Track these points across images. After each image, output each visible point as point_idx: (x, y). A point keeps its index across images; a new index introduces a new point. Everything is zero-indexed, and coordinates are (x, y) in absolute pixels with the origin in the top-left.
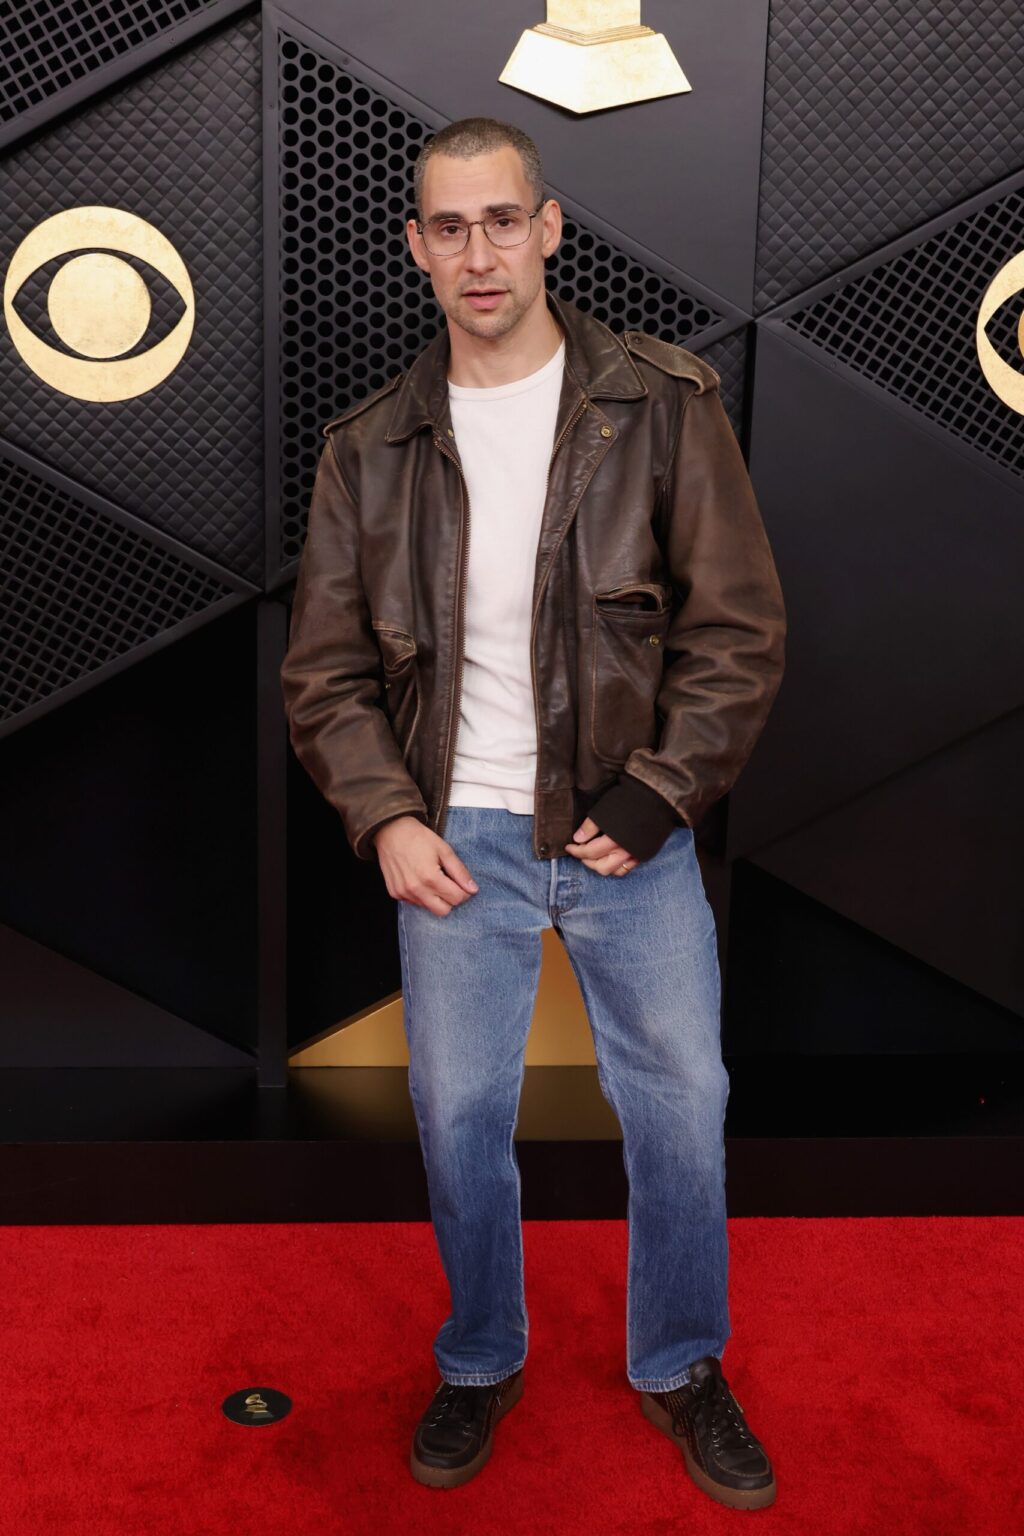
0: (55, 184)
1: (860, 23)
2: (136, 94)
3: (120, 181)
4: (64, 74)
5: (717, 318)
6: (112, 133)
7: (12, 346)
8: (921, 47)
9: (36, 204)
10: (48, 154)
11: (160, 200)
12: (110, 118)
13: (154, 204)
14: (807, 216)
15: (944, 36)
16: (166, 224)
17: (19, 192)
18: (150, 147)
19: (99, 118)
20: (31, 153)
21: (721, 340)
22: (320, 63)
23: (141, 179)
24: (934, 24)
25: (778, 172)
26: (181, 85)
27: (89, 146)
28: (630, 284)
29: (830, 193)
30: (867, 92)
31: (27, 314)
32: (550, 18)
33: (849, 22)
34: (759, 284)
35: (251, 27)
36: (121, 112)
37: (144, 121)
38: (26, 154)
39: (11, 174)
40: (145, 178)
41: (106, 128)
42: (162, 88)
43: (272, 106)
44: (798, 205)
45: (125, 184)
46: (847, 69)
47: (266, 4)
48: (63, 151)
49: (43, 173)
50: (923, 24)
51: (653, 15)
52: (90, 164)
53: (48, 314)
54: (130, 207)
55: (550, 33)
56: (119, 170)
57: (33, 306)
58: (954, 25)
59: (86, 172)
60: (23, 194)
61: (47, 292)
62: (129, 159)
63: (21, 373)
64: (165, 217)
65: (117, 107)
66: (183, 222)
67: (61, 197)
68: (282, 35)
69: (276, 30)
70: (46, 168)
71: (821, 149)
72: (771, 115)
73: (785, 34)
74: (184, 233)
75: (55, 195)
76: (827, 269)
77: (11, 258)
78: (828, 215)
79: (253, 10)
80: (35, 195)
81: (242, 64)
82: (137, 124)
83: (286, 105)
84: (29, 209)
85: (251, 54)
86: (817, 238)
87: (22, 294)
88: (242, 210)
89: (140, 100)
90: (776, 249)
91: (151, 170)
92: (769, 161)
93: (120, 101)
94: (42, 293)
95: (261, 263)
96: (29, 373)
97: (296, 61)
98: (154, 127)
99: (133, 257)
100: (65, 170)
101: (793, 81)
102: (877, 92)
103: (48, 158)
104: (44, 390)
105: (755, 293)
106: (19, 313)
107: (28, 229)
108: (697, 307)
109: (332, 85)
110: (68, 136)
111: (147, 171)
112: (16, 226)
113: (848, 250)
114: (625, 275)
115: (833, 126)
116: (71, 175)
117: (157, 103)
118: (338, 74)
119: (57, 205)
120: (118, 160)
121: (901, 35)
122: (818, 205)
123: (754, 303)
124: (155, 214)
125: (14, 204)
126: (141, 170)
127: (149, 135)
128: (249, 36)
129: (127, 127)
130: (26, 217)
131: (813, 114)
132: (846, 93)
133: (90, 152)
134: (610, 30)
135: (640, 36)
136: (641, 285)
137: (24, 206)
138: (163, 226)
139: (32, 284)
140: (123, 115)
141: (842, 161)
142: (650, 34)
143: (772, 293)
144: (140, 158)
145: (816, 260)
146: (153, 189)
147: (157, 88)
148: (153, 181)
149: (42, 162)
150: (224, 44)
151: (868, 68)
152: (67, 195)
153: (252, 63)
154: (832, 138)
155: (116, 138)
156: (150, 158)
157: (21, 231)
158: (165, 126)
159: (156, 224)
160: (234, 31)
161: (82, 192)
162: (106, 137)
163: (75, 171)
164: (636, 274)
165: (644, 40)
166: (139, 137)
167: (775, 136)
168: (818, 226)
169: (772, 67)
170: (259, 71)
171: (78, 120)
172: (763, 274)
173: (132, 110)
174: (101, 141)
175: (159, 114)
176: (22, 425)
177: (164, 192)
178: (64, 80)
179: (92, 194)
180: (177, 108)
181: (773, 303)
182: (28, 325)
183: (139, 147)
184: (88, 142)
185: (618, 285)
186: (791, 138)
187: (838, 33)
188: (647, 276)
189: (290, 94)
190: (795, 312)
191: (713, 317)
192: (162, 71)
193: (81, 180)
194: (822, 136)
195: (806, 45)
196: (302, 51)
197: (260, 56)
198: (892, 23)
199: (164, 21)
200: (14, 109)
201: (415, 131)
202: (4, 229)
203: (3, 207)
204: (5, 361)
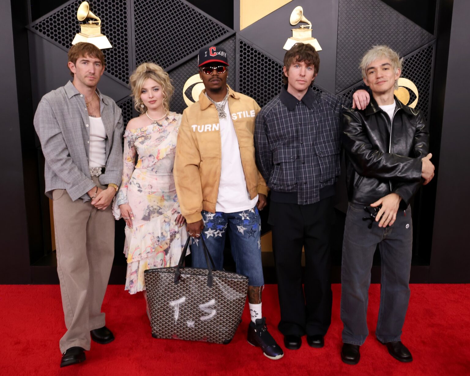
0: (194, 70)
1: (356, 37)
4: (196, 48)
8: (368, 41)
14: (346, 75)
15: (373, 39)
22: (247, 45)
24: (371, 36)
25: (340, 66)
29: (350, 70)
30: (357, 50)
31: (187, 95)
32: (293, 36)
33: (354, 36)
34: (336, 88)
35: (233, 39)
38: (188, 64)
39: (185, 67)
43: (237, 54)
44: (344, 72)
46: (353, 46)
47: (236, 34)
49: (191, 67)
50: (369, 37)
51: (314, 36)
53: (192, 95)
55: (293, 39)
57: (189, 94)
58: (375, 37)
60: (187, 71)
67: (195, 72)
68: (240, 40)
71: (348, 61)
72: (338, 55)
73: (341, 39)
76: (350, 85)
77: (184, 84)
78: (350, 74)
79: (234, 35)
80: (189, 72)
81: (232, 46)
83: (240, 53)
84: (189, 74)
85: (233, 44)
86: (348, 79)
87: (187, 91)
88: (231, 74)
90: (339, 81)
92: (338, 64)
94: (190, 91)
95: (235, 85)
97: (243, 45)
101: (343, 48)
102: (360, 50)
107: (188, 78)
109: (250, 49)
113: (354, 81)
115: (351, 57)
118: (251, 47)
121: (364, 39)
122: (348, 72)
123: (335, 92)
125: (185, 74)
128: (233, 40)
130: (188, 76)
131: (346, 54)
132: (353, 50)
134: (305, 38)
135: (311, 39)
137: (187, 74)
139: (188, 89)
141: (353, 63)
142: (313, 38)
143: (339, 90)
145: (348, 83)
149: (191, 65)
150: (228, 42)
151: (358, 45)
153: (234, 46)
154: (351, 59)
157: (186, 79)
160: (230, 40)
167: (339, 59)
168: (348, 76)
169: (338, 45)
170: (235, 47)
172: (337, 86)
181: (339, 92)
182: (188, 97)
186: (342, 59)
187: (352, 39)
189: (241, 51)
190: (343, 94)
194: (348, 59)
195: (345, 41)
196: (244, 43)
197: (235, 44)
198: (362, 36)
199: (216, 37)
200: (186, 55)
201: (266, 58)
202: (183, 78)
203: (183, 74)
204: (183, 105)
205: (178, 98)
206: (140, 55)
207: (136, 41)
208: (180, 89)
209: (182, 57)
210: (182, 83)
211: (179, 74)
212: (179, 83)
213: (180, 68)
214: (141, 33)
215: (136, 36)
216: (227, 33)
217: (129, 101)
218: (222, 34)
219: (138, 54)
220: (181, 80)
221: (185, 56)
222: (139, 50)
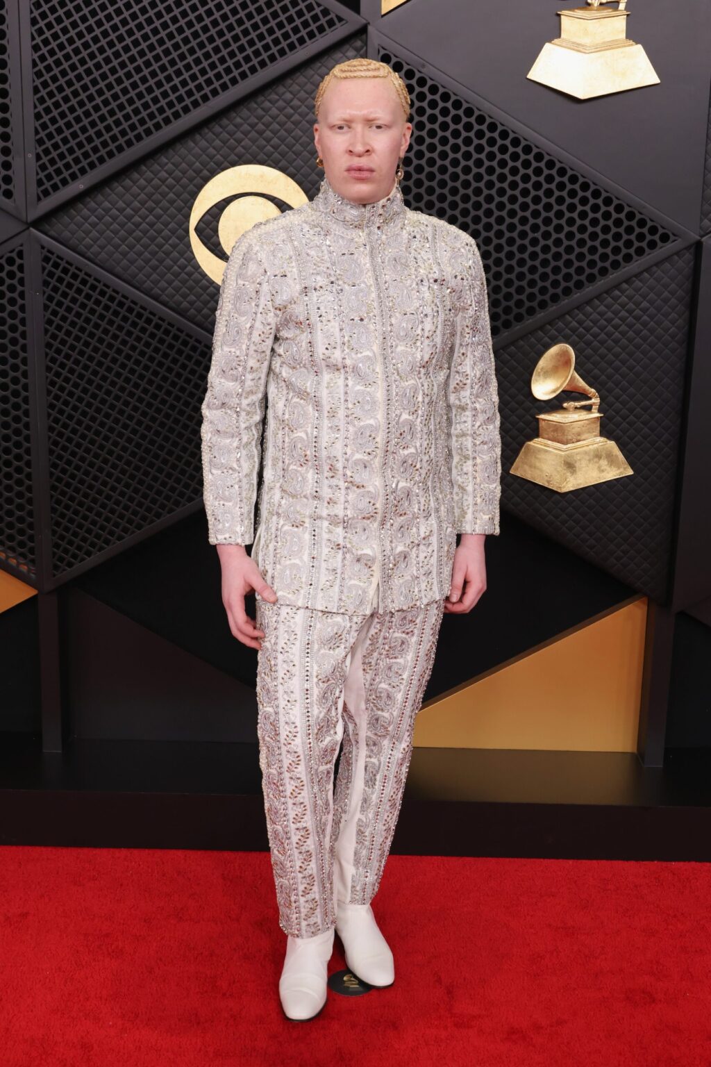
0: (225, 150)
2: (281, 89)
3: (269, 147)
4: (234, 78)
5: (676, 238)
6: (264, 116)
7: (194, 258)
9: (212, 164)
10: (221, 130)
11: (295, 160)
12: (263, 106)
13: (290, 163)
16: (299, 176)
17: (201, 155)
18: (289, 125)
19: (255, 106)
20: (210, 130)
21: (677, 253)
22: (406, 68)
23: (283, 146)
26: (311, 83)
27: (248, 124)
28: (615, 215)
31: (204, 237)
32: (563, 35)
34: (704, 214)
35: (358, 43)
36: (270, 101)
37: (285, 108)
38: (206, 130)
39: (196, 144)
40: (285, 145)
41: (260, 112)
42: (299, 86)
45: (272, 149)
47: (370, 28)
48: (231, 127)
49: (217, 142)
51: (634, 34)
52: (249, 136)
53: (218, 236)
54: (275, 165)
55: (564, 44)
56: (268, 140)
57: (208, 231)
59: (246, 142)
60: (204, 156)
61: (218, 222)
62: (275, 133)
63: (199, 276)
64: (298, 172)
65: (269, 98)
66: (310, 175)
67: (229, 159)
68: (381, 49)
69: (377, 47)
70: (220, 140)
74: (310, 182)
75: (225, 158)
77: (195, 200)
79: (363, 31)
80: (211, 157)
82: (281, 110)
84: (208, 167)
87: (201, 224)
89: (283, 94)
91: (290, 140)
93: (271, 94)
94: (214, 224)
96: (204, 275)
98: (292, 111)
99: (276, 198)
100: (232, 141)
103: (221, 133)
104: (214, 287)
105: (701, 220)
106: (199, 236)
107: (206, 180)
108: (661, 231)
109: (414, 82)
110: (235, 118)
111: (287, 140)
112: (198, 178)
114: (611, 209)
116: (236, 144)
117: (295, 96)
118: (418, 75)
119: (226, 164)
120: (268, 134)
123: (701, 228)
124: (291, 169)
125: (197, 164)
126: (283, 140)
127: (289, 117)
128: (358, 49)
129: (274, 111)
130: (205, 172)
133: (249, 128)
134: (604, 43)
135: (625, 46)
136: (622, 216)
137: (204, 165)
138: (297, 177)
139: (208, 217)
140: (270, 104)
142: (632, 45)
144: (283, 132)
146: (290, 153)
147: (295, 85)
148: (290, 147)
149: (217, 135)
150: (341, 55)
152: (233, 157)
155: (267, 119)
156: (289, 132)
157: (202, 181)
158: (300, 110)
159: (292, 176)
160: (347, 47)
161: (244, 155)
162: (260, 118)
163: (239, 141)
164: (619, 209)
165: (627, 49)
166: (282, 118)
171: (242, 107)
172: (707, 207)
173: (278, 100)
174: (256, 121)
175: (296, 102)
176: (199, 311)
177: (297, 154)
178: (234, 81)
179: (249, 156)
180: (308, 98)
182: (205, 244)
183: (282, 125)
184: (248, 122)
185: (607, 216)
188: (627, 209)
191: (672, 238)
192: (299, 74)
193: (243, 147)
196: (394, 59)
199: (302, 41)
200: (200, 101)
201: (469, 112)
202: (191, 180)
203: (190, 165)
204: (189, 268)
205: (174, 246)
206: (49, 103)
207: (36, 56)
208: (180, 216)
209: (186, 110)
210: (185, 195)
211: (176, 165)
212: (178, 195)
213: (178, 146)
214: (49, 26)
215: (33, 38)
216: (338, 24)
217: (14, 255)
218: (321, 29)
219: (42, 100)
220: (184, 187)
221: (196, 104)
222: (45, 85)
